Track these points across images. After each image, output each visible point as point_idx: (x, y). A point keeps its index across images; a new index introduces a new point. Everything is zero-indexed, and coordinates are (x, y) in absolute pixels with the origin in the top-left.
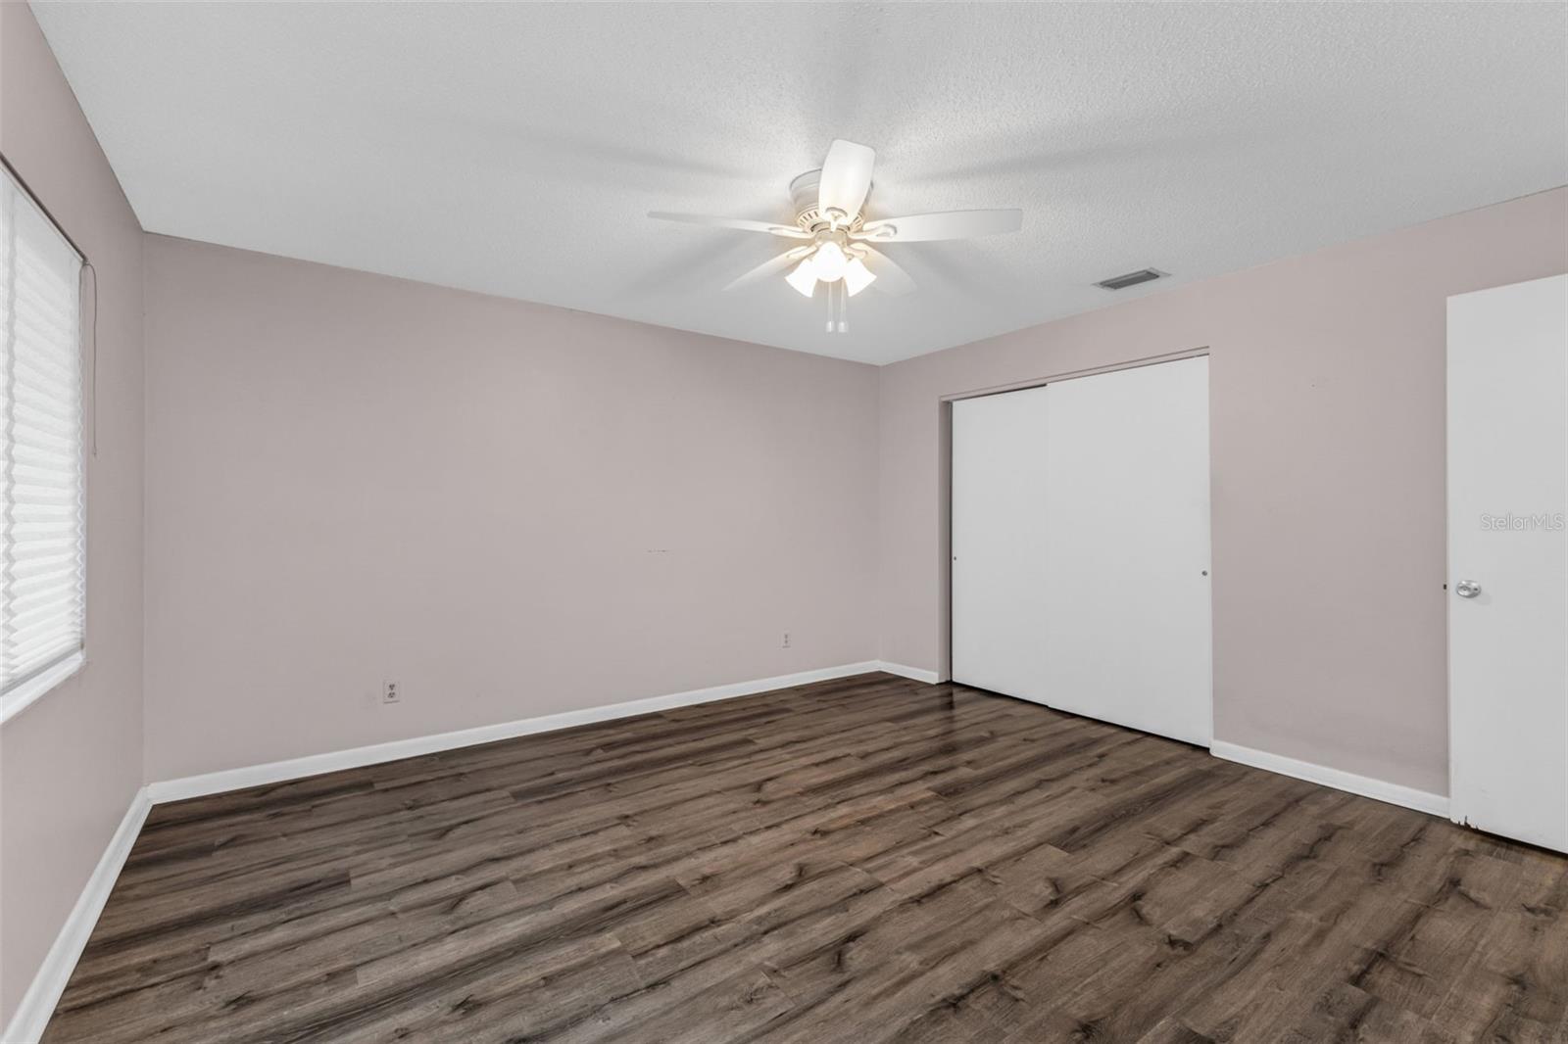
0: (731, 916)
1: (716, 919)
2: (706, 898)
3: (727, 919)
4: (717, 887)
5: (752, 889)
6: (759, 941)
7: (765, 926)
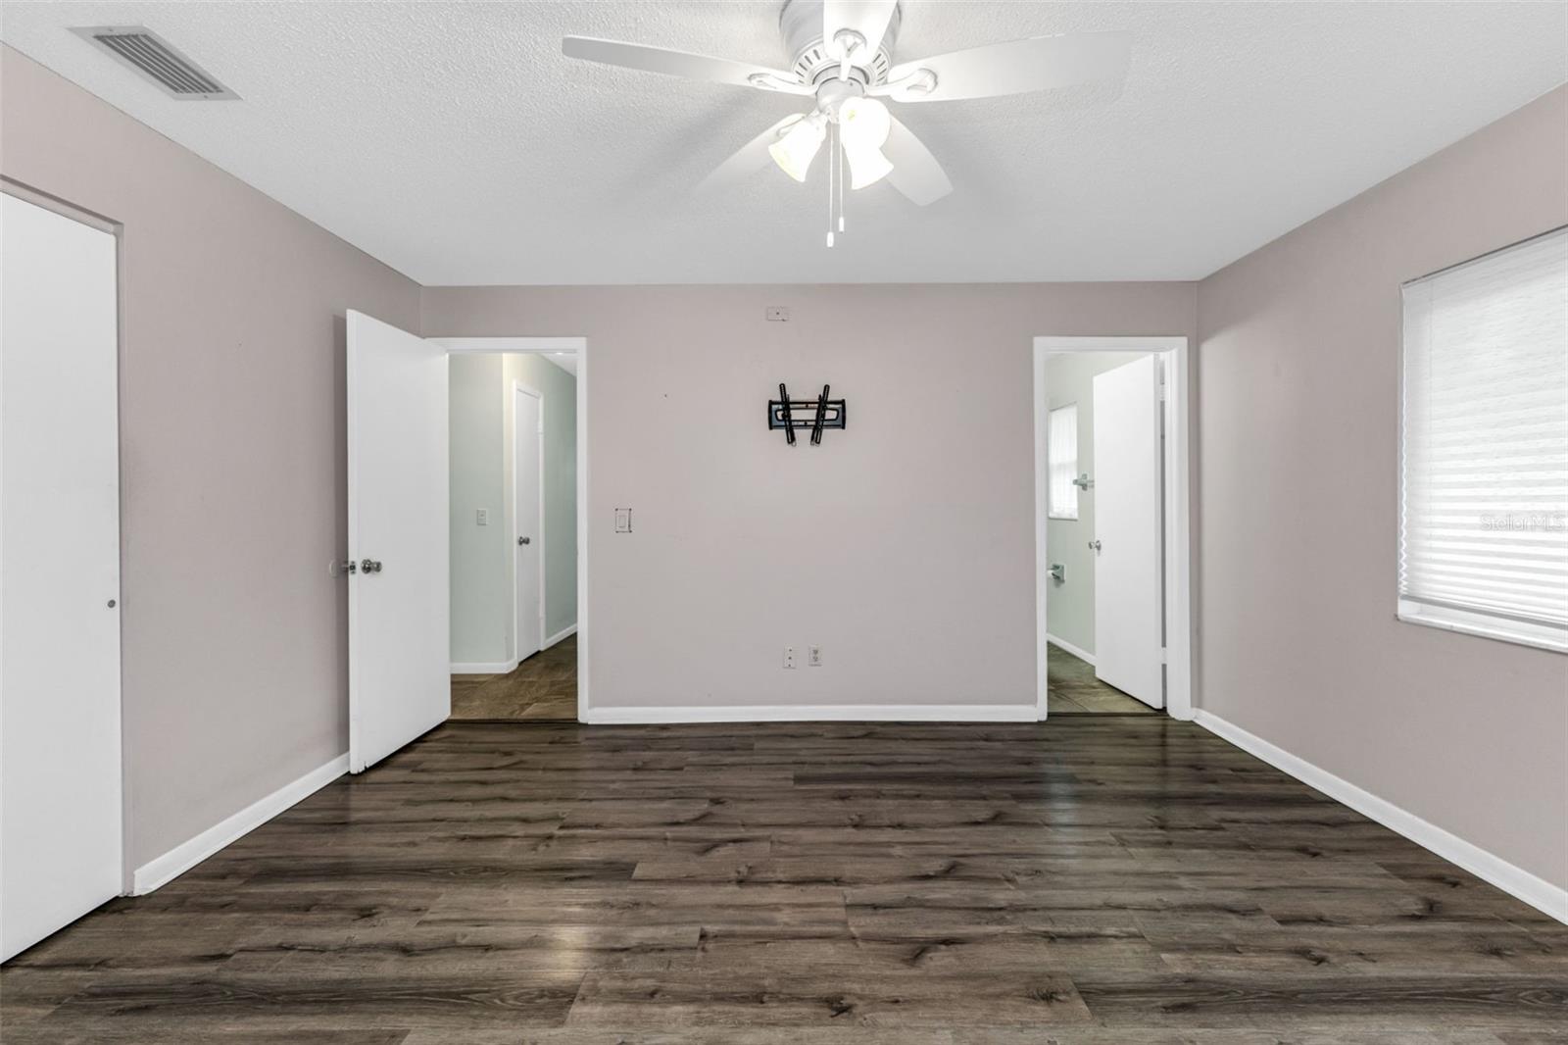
0: (1030, 937)
1: (1048, 940)
2: (1053, 969)
3: (1035, 935)
4: (1035, 977)
5: (993, 958)
6: (1011, 906)
7: (996, 914)
